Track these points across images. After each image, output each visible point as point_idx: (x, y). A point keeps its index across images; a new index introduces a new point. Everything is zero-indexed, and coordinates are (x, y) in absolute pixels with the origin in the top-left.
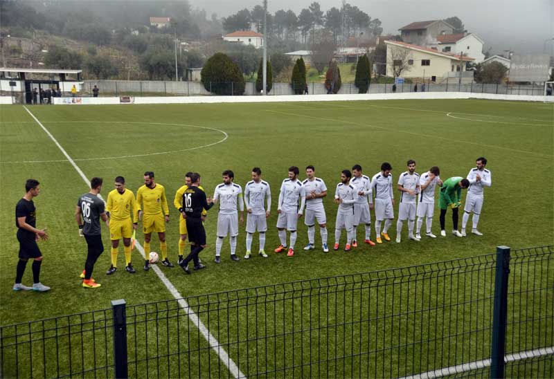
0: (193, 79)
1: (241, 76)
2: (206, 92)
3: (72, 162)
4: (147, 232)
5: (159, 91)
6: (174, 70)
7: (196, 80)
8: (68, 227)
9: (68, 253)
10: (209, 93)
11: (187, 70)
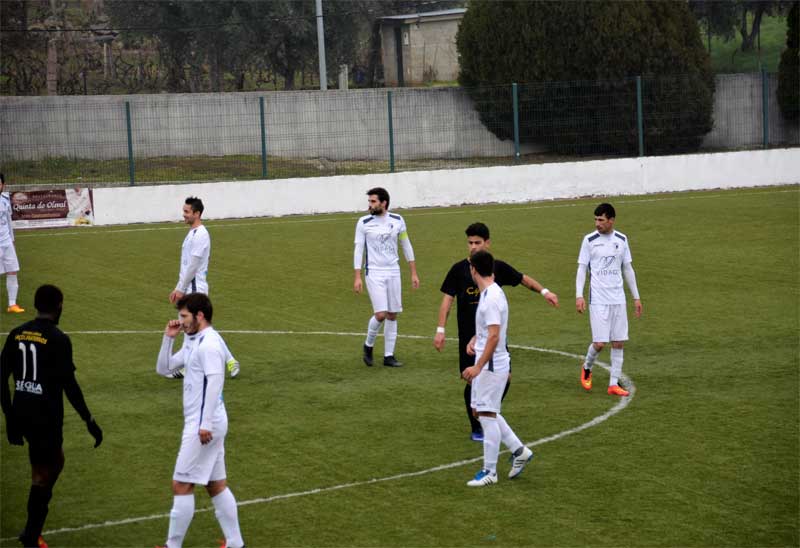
0: (414, 72)
1: (691, 39)
2: (489, 144)
5: (228, 149)
6: (303, 28)
7: (429, 76)
10: (506, 148)
11: (377, 26)
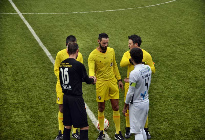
3: (21, 15)
4: (102, 101)
8: (16, 86)
9: (15, 114)
